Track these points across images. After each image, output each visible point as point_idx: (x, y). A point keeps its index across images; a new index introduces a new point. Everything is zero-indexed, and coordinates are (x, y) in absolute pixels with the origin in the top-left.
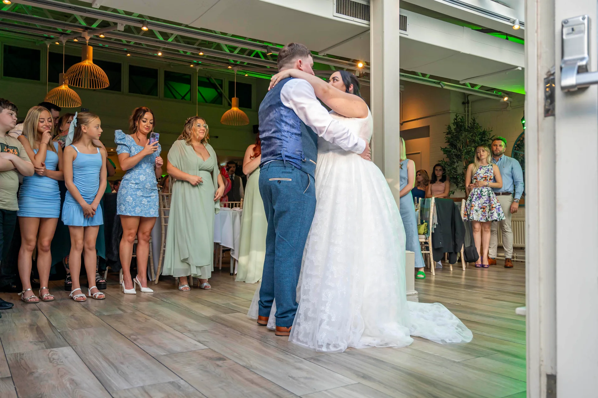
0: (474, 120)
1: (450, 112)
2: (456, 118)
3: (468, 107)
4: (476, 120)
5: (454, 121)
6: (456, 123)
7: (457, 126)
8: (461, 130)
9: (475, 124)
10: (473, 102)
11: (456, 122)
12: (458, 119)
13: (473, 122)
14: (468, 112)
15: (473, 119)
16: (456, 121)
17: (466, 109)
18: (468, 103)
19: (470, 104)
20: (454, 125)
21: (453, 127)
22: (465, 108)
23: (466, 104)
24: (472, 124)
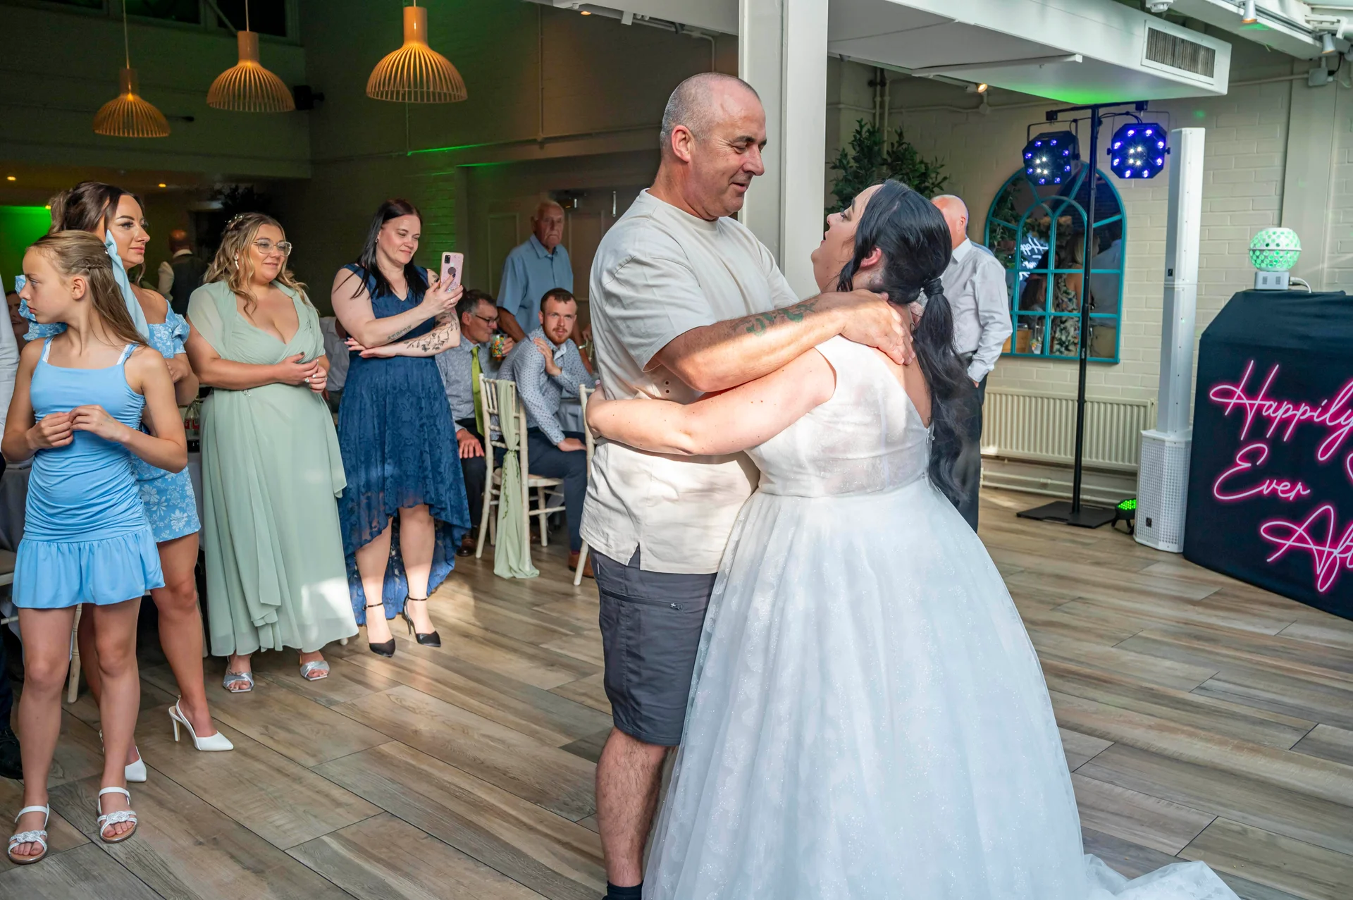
0: (901, 135)
1: (840, 109)
2: (859, 129)
3: (882, 95)
4: (904, 134)
5: (855, 136)
6: (858, 142)
7: (862, 149)
8: (872, 165)
9: (904, 146)
10: (893, 82)
11: (860, 139)
12: (863, 133)
13: (897, 138)
14: (882, 104)
15: (899, 131)
16: (858, 136)
17: (878, 99)
18: (883, 84)
19: (888, 85)
20: (854, 149)
21: (852, 153)
22: (875, 96)
23: (878, 88)
24: (896, 145)
